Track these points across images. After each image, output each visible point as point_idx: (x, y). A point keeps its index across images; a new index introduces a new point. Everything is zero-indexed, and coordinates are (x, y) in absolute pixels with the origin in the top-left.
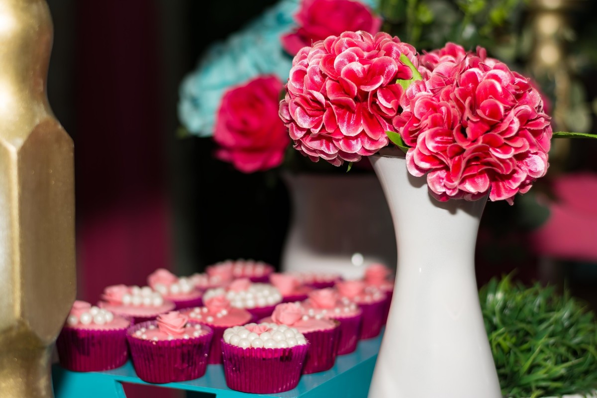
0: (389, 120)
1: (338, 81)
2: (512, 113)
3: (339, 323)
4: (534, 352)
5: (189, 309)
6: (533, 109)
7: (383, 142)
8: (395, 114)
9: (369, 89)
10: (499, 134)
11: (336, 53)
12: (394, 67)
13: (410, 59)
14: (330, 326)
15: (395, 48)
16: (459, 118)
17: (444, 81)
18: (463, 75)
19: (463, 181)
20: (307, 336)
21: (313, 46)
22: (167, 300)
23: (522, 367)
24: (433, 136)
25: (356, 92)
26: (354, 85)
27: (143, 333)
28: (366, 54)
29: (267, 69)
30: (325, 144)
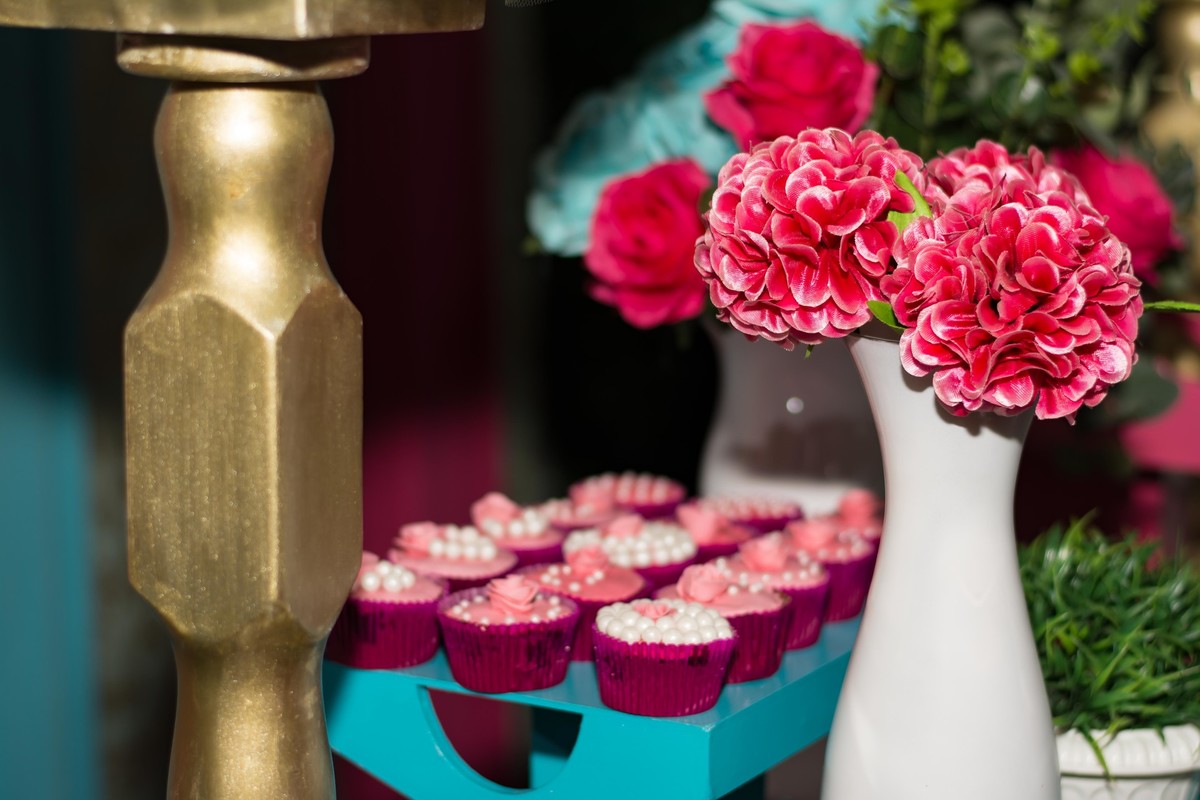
0: (875, 281)
1: (791, 215)
2: (1074, 278)
3: (789, 600)
4: (1117, 653)
5: (539, 567)
6: (1110, 272)
7: (863, 317)
8: (883, 272)
9: (842, 232)
10: (1050, 313)
11: (789, 168)
12: (884, 194)
13: (911, 178)
14: (774, 605)
15: (886, 160)
16: (986, 286)
17: (965, 220)
18: (996, 213)
19: (991, 387)
20: (735, 622)
21: (752, 154)
22: (503, 549)
23: (1095, 678)
24: (943, 315)
25: (820, 236)
26: (817, 225)
27: (465, 610)
28: (838, 172)
29: (679, 146)
30: (770, 316)
